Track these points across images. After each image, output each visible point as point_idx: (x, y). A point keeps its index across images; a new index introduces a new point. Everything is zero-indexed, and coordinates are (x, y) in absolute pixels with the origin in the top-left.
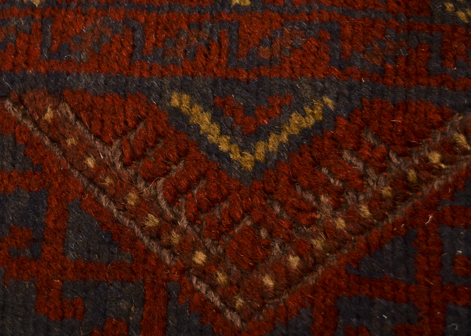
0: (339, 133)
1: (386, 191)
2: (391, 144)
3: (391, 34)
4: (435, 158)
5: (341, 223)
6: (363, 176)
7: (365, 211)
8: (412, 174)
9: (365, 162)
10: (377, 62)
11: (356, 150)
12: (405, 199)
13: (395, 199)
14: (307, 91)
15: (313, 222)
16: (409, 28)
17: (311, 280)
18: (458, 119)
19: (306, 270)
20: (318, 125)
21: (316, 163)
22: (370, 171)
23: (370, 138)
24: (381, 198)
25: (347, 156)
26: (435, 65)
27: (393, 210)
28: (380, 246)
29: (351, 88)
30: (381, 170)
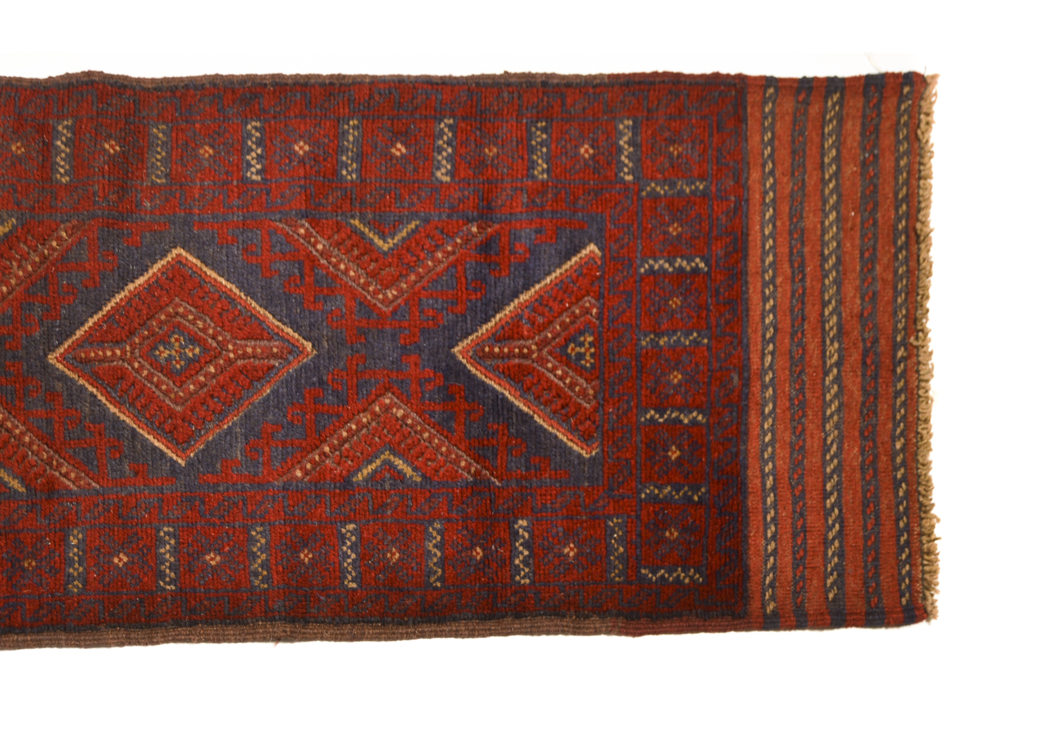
0: (19, 235)
1: (37, 259)
2: (38, 240)
3: (36, 190)
4: (54, 244)
5: (21, 273)
6: (29, 253)
7: (30, 268)
8: (46, 251)
9: (29, 247)
10: (32, 203)
11: (25, 243)
12: (44, 262)
13: (41, 263)
14: (5, 217)
15: (10, 273)
16: (43, 188)
17: (11, 297)
18: (62, 226)
19: (9, 293)
20: (11, 231)
21: (11, 248)
22: (31, 251)
23: (30, 237)
24: (35, 262)
25: (22, 245)
26: (53, 203)
27: (39, 268)
28: (36, 283)
29: (22, 215)
30: (35, 251)
